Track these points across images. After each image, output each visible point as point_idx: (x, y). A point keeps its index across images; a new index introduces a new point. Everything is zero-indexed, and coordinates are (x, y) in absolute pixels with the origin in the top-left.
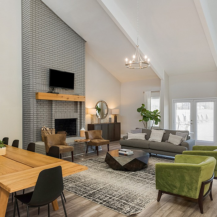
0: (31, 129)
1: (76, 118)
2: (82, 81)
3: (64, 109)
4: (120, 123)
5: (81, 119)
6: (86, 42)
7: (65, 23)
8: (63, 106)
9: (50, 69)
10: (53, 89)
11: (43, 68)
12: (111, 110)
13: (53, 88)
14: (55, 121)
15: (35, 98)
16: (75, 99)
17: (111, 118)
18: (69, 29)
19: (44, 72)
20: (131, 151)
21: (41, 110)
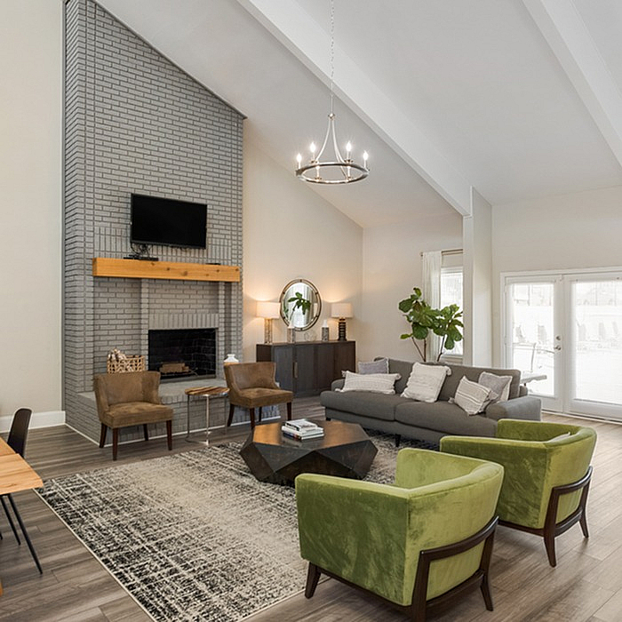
0: (78, 356)
1: (212, 327)
2: (231, 226)
3: (178, 301)
4: (354, 342)
5: (231, 331)
6: (245, 118)
7: (180, 70)
8: (176, 294)
9: (132, 194)
10: (145, 249)
11: (113, 193)
12: (330, 304)
13: (144, 246)
14: (149, 334)
15: (91, 273)
16: (207, 275)
17: (328, 329)
18: (195, 85)
19: (118, 204)
20: (316, 428)
21: (109, 305)
